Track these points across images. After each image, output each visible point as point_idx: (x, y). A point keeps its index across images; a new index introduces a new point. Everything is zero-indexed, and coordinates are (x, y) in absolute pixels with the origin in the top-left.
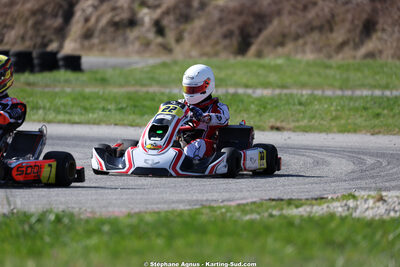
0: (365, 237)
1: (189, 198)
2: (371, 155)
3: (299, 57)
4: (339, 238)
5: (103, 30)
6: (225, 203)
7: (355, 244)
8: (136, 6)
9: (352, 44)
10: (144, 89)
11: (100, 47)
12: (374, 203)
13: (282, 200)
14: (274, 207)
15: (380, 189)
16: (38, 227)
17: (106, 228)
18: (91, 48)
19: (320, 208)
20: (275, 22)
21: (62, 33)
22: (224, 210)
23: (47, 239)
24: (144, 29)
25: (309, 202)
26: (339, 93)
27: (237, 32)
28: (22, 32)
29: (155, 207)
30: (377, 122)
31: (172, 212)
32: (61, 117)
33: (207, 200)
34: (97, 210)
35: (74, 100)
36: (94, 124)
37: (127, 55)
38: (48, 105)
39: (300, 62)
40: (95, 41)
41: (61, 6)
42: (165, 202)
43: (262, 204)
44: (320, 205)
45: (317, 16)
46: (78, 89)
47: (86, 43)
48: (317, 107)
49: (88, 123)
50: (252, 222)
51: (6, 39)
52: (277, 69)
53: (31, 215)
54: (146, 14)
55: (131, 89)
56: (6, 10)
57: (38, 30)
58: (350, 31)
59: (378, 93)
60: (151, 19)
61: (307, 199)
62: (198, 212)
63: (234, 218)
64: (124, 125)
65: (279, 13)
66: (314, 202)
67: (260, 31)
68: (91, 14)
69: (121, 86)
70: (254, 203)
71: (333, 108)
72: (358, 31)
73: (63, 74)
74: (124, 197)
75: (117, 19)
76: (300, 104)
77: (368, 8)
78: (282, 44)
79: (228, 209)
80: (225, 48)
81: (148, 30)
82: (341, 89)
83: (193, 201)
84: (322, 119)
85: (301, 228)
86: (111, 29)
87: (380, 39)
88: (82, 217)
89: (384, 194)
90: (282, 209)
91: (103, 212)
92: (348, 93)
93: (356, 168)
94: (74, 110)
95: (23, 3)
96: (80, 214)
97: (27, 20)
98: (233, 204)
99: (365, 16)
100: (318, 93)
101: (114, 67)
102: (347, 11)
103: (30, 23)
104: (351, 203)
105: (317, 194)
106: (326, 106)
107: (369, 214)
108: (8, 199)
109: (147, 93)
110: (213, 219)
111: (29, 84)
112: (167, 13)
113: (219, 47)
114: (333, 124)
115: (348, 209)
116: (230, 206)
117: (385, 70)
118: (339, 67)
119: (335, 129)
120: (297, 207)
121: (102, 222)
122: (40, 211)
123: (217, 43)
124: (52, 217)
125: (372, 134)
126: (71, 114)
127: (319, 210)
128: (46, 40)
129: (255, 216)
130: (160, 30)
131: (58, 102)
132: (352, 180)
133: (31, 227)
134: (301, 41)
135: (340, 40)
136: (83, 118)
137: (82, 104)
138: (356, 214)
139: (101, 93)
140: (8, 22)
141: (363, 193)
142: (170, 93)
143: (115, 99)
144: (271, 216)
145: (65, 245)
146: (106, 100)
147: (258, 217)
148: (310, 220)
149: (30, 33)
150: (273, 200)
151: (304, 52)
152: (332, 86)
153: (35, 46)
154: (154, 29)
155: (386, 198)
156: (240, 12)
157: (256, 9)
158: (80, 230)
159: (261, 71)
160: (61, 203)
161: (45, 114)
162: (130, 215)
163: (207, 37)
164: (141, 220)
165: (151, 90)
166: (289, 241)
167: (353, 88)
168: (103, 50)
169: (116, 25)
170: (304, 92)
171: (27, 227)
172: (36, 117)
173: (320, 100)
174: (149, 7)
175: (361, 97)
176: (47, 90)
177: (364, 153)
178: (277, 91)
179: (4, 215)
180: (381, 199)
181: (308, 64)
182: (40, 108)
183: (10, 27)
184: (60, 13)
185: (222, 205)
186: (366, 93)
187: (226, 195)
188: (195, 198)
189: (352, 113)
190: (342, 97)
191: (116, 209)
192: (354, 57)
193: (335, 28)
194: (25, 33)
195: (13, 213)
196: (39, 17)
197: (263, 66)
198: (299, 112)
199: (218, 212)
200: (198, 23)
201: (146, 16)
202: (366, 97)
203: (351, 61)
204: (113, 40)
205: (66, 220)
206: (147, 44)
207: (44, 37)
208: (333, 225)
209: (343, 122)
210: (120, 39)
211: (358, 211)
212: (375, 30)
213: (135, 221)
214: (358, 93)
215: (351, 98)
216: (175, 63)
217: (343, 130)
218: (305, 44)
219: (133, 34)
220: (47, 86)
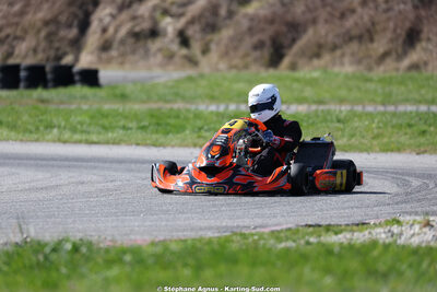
0: (410, 266)
1: (218, 224)
2: (417, 176)
3: (336, 69)
4: (382, 267)
5: (122, 42)
6: (258, 230)
7: (400, 274)
8: (158, 14)
9: (394, 55)
10: (168, 106)
11: (120, 60)
12: (421, 229)
13: (320, 226)
14: (312, 234)
15: (427, 214)
16: (54, 257)
17: (128, 258)
18: (109, 61)
19: (361, 235)
20: (310, 32)
21: (77, 44)
22: (256, 237)
23: (64, 270)
24: (167, 40)
25: (349, 228)
26: (381, 108)
27: (268, 43)
28: (33, 43)
29: (181, 235)
30: (422, 140)
31: (200, 240)
32: (77, 137)
33: (238, 227)
34: (118, 238)
35: (92, 117)
36: (114, 143)
37: (149, 68)
38: (63, 124)
39: (337, 75)
40: (114, 53)
41: (75, 16)
42: (192, 230)
43: (298, 230)
44: (361, 231)
45: (356, 24)
46: (96, 106)
47: (104, 56)
48: (356, 124)
49: (107, 143)
50: (288, 250)
51: (17, 52)
52: (313, 82)
53: (46, 244)
54: (169, 23)
55: (154, 106)
56: (16, 20)
57: (51, 42)
58: (392, 40)
59: (423, 108)
60: (175, 29)
61: (347, 225)
62: (228, 240)
63: (268, 246)
64: (146, 145)
65: (314, 21)
66: (355, 228)
67: (294, 41)
68: (109, 24)
69: (143, 102)
70: (289, 229)
71: (374, 126)
72: (400, 41)
73: (79, 90)
74: (148, 223)
75: (137, 29)
76: (339, 121)
77: (411, 16)
78: (318, 55)
79: (261, 236)
80: (256, 60)
81: (172, 41)
82: (383, 104)
83: (223, 227)
84: (363, 137)
85: (340, 256)
86: (131, 41)
87: (425, 50)
88: (102, 245)
89: (431, 219)
90: (320, 236)
91: (125, 241)
92: (391, 108)
93: (401, 190)
94: (91, 129)
95: (35, 13)
96: (99, 243)
97: (39, 31)
98: (267, 230)
99: (408, 25)
100: (359, 108)
101: (134, 82)
102: (389, 19)
103: (43, 34)
104: (395, 229)
105: (358, 219)
106: (367, 123)
107: (415, 241)
108: (20, 226)
109: (171, 109)
110: (244, 247)
111: (43, 101)
112: (192, 22)
113: (249, 59)
114: (375, 142)
115: (392, 236)
116: (263, 233)
117: (431, 83)
118: (381, 80)
119: (378, 149)
120: (336, 233)
121: (124, 252)
122: (56, 240)
123: (246, 55)
124: (69, 246)
125: (418, 154)
126: (89, 133)
127: (360, 237)
128: (60, 52)
129: (290, 244)
130: (184, 40)
131: (74, 119)
132: (397, 204)
133: (46, 258)
134: (338, 52)
135: (381, 50)
136: (102, 137)
137: (101, 122)
138: (401, 241)
139: (121, 110)
140: (19, 33)
141: (408, 218)
142: (197, 109)
143: (136, 117)
144: (308, 243)
145: (82, 276)
146: (126, 118)
147: (294, 245)
148: (351, 248)
149: (43, 44)
150: (310, 226)
151: (342, 64)
152: (373, 101)
153: (48, 60)
154: (177, 40)
155: (434, 224)
156: (271, 21)
157: (289, 18)
158: (100, 260)
159: (296, 85)
160: (79, 231)
161: (61, 133)
162: (153, 244)
163: (236, 48)
164: (166, 249)
165: (176, 106)
166: (328, 271)
167: (395, 104)
168: (122, 63)
169: (136, 36)
170: (343, 108)
171: (41, 258)
172: (50, 137)
173: (360, 116)
174: (172, 16)
175: (405, 113)
176: (62, 107)
177: (409, 175)
178: (314, 107)
179: (17, 243)
180: (428, 224)
181: (347, 77)
182: (54, 127)
183: (20, 38)
184: (76, 23)
185: (254, 231)
186: (410, 108)
187: (259, 221)
188: (224, 224)
189: (396, 131)
190: (384, 114)
191: (138, 237)
192: (397, 70)
193: (376, 37)
194: (38, 45)
195: (26, 242)
196: (52, 28)
197: (297, 80)
198: (338, 129)
199: (251, 240)
200: (226, 33)
201: (170, 26)
202: (411, 113)
203: (394, 74)
204: (134, 52)
205: (84, 250)
206: (170, 57)
207: (58, 49)
208: (375, 253)
209: (385, 140)
210: (142, 51)
211: (403, 238)
212: (419, 40)
213: (159, 249)
214: (401, 108)
215: (394, 114)
216: (202, 76)
217: (386, 149)
218: (343, 55)
219: (155, 45)
220: (62, 103)
